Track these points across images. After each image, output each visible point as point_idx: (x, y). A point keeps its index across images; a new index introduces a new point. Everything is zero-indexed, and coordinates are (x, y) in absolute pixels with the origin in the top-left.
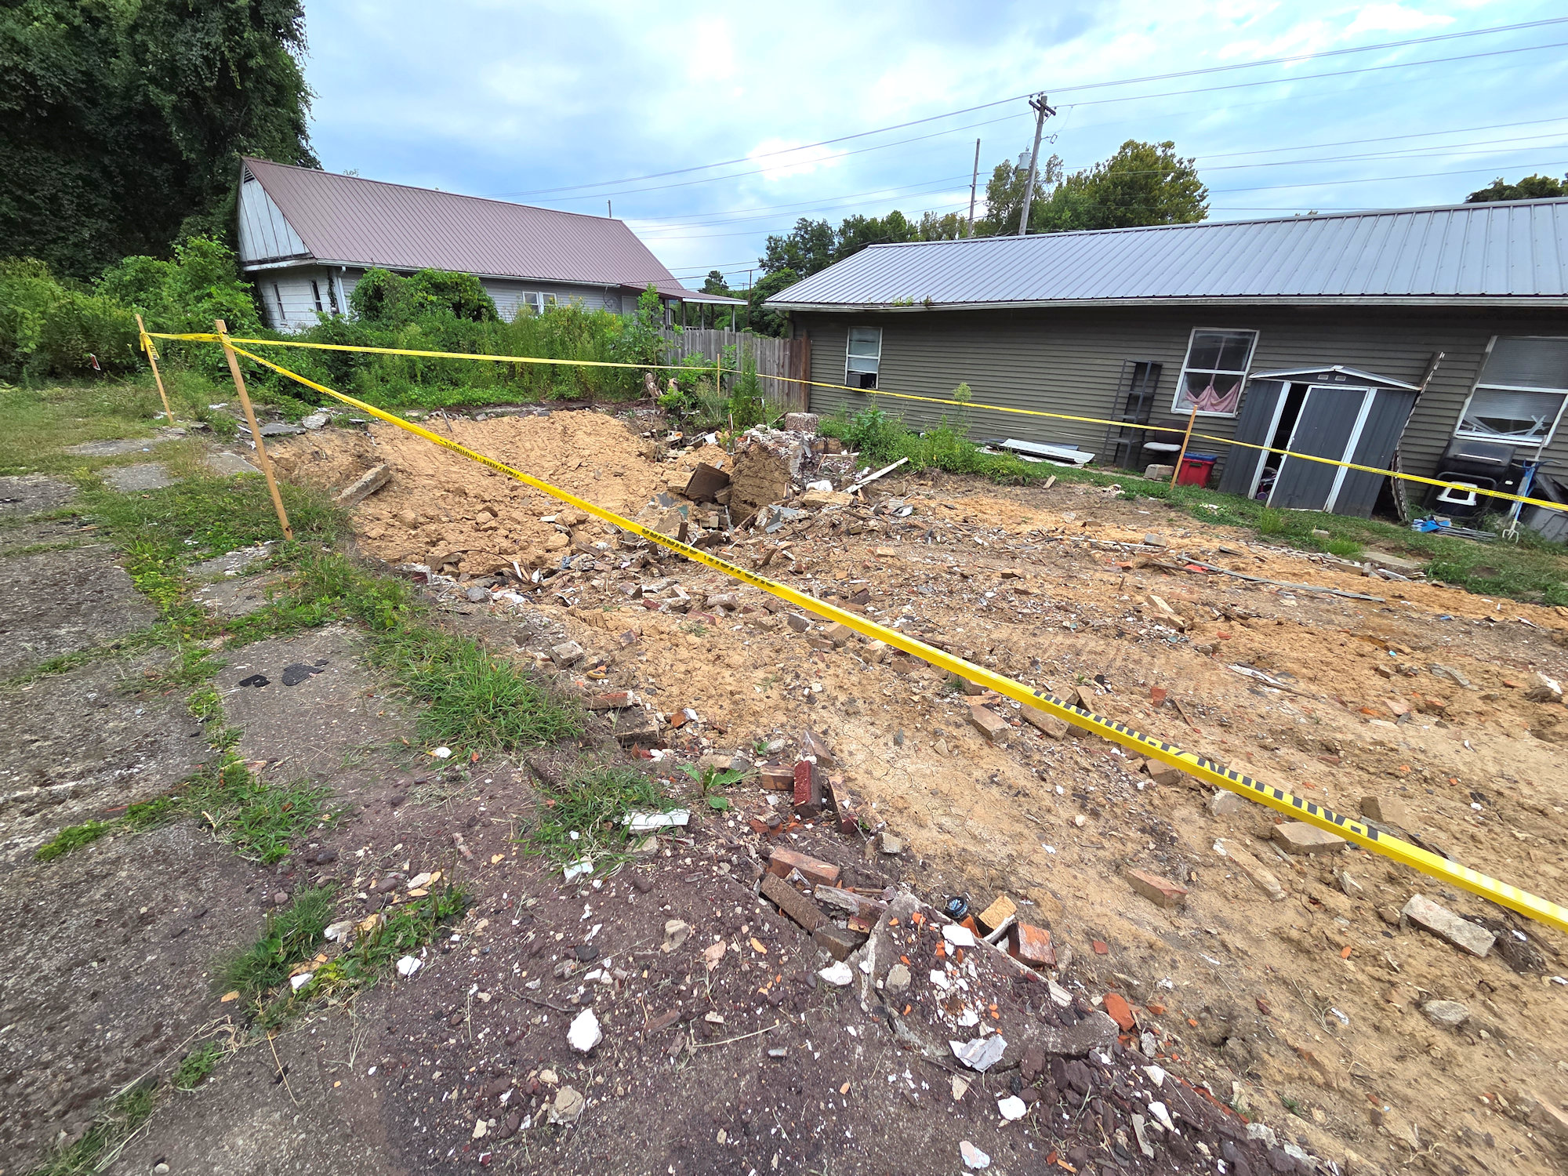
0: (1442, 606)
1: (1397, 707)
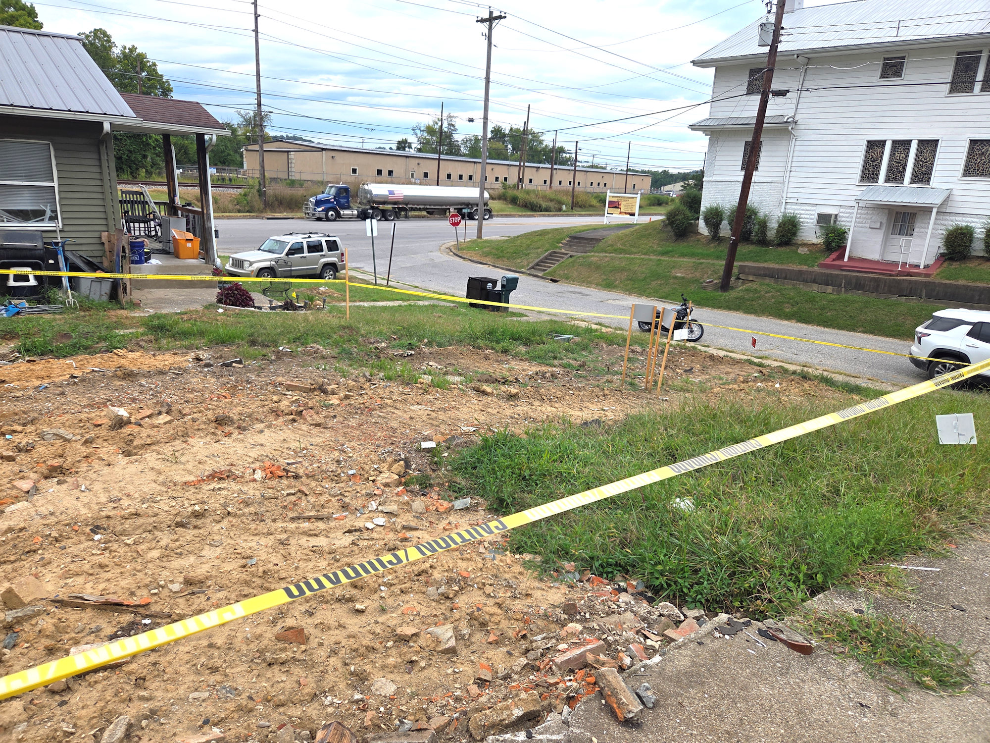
0: (38, 378)
1: (25, 485)
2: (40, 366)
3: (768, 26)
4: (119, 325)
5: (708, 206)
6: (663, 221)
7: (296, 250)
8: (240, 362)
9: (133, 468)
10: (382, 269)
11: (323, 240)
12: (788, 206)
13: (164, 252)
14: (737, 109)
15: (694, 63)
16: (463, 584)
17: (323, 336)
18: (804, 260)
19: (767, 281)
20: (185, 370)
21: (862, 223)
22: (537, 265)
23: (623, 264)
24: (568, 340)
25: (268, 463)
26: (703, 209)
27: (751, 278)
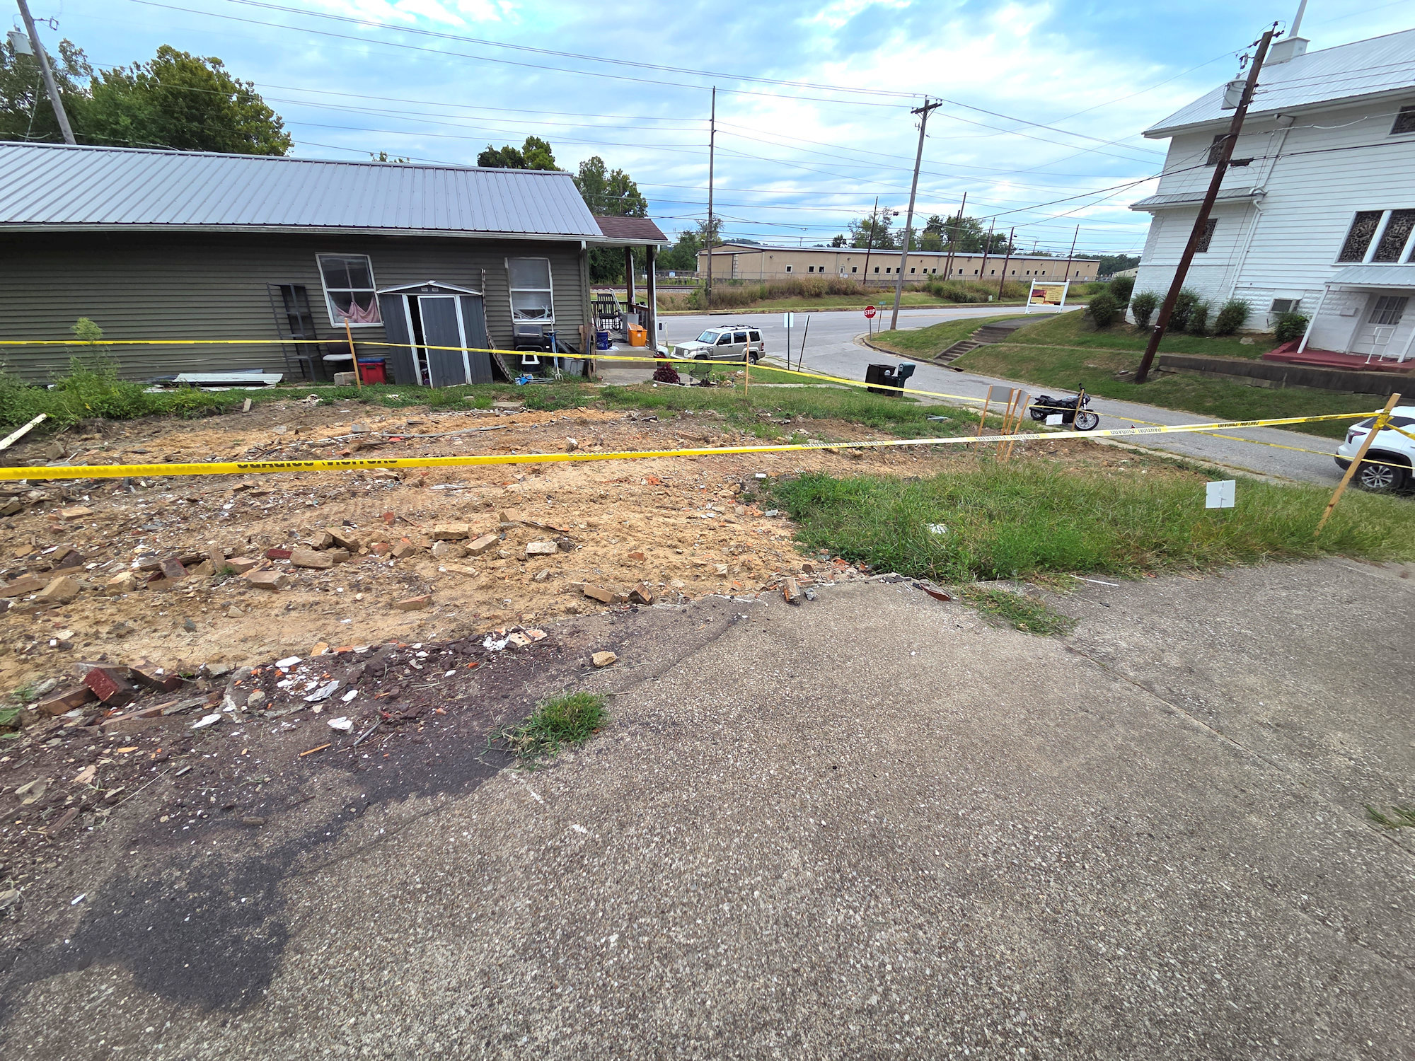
0: (533, 421)
1: (519, 477)
2: (535, 415)
3: (1237, 85)
4: (586, 393)
5: (1139, 293)
6: (1085, 310)
7: (725, 340)
8: (656, 419)
9: (575, 473)
10: (795, 357)
11: (747, 331)
12: (1238, 292)
13: (623, 341)
14: (1185, 184)
15: (1147, 134)
16: (746, 549)
17: (721, 404)
18: (1246, 351)
19: (1191, 373)
20: (619, 422)
21: (1331, 309)
22: (944, 354)
23: (1032, 355)
24: (941, 421)
25: (651, 476)
26: (1133, 296)
27: (1173, 370)
